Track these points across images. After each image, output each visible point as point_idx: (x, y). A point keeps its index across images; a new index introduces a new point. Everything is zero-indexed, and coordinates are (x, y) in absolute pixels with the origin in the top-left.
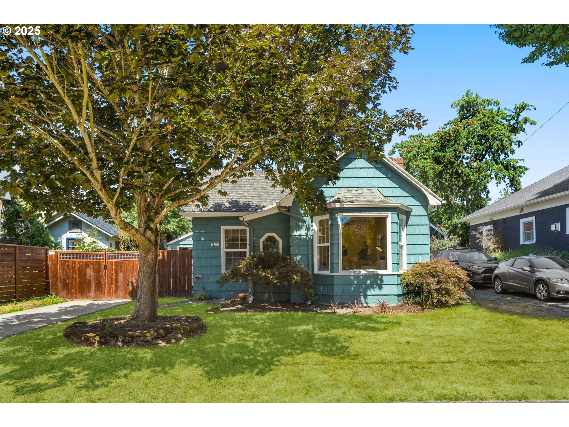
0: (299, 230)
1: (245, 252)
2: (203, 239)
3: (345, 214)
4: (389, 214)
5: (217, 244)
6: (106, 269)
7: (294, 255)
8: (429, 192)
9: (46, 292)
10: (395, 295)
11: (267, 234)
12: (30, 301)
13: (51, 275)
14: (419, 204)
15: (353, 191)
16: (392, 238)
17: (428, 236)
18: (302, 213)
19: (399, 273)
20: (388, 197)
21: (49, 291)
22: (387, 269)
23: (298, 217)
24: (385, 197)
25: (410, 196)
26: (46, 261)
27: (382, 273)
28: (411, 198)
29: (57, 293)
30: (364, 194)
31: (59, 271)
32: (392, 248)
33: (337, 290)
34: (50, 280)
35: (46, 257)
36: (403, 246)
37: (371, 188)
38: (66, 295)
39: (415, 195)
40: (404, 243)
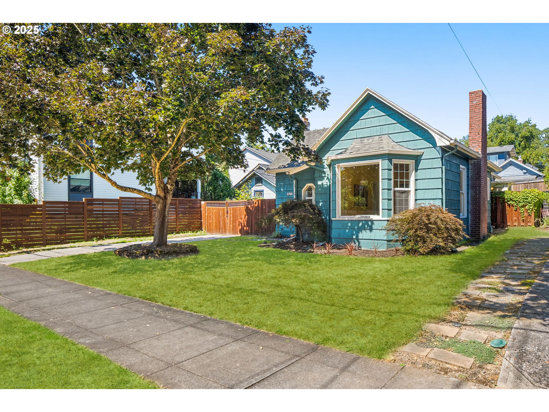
0: (322, 180)
1: (311, 200)
2: (282, 190)
3: (341, 164)
4: (380, 161)
5: (291, 194)
6: (227, 213)
7: (317, 202)
8: (436, 133)
9: (200, 228)
10: (384, 240)
11: (307, 185)
12: (185, 234)
13: (203, 217)
14: (431, 146)
15: (366, 140)
16: (382, 184)
17: (441, 179)
18: (324, 166)
19: (389, 219)
20: (398, 142)
21: (202, 227)
22: (379, 215)
23: (321, 169)
24: (396, 143)
25: (421, 138)
26: (201, 208)
27: (374, 219)
28: (423, 140)
29: (205, 229)
30: (373, 142)
31: (207, 215)
32: (382, 195)
33: (334, 233)
34: (202, 221)
35: (201, 205)
36: (410, 191)
37: (382, 136)
38: (209, 231)
39: (426, 137)
40: (412, 188)
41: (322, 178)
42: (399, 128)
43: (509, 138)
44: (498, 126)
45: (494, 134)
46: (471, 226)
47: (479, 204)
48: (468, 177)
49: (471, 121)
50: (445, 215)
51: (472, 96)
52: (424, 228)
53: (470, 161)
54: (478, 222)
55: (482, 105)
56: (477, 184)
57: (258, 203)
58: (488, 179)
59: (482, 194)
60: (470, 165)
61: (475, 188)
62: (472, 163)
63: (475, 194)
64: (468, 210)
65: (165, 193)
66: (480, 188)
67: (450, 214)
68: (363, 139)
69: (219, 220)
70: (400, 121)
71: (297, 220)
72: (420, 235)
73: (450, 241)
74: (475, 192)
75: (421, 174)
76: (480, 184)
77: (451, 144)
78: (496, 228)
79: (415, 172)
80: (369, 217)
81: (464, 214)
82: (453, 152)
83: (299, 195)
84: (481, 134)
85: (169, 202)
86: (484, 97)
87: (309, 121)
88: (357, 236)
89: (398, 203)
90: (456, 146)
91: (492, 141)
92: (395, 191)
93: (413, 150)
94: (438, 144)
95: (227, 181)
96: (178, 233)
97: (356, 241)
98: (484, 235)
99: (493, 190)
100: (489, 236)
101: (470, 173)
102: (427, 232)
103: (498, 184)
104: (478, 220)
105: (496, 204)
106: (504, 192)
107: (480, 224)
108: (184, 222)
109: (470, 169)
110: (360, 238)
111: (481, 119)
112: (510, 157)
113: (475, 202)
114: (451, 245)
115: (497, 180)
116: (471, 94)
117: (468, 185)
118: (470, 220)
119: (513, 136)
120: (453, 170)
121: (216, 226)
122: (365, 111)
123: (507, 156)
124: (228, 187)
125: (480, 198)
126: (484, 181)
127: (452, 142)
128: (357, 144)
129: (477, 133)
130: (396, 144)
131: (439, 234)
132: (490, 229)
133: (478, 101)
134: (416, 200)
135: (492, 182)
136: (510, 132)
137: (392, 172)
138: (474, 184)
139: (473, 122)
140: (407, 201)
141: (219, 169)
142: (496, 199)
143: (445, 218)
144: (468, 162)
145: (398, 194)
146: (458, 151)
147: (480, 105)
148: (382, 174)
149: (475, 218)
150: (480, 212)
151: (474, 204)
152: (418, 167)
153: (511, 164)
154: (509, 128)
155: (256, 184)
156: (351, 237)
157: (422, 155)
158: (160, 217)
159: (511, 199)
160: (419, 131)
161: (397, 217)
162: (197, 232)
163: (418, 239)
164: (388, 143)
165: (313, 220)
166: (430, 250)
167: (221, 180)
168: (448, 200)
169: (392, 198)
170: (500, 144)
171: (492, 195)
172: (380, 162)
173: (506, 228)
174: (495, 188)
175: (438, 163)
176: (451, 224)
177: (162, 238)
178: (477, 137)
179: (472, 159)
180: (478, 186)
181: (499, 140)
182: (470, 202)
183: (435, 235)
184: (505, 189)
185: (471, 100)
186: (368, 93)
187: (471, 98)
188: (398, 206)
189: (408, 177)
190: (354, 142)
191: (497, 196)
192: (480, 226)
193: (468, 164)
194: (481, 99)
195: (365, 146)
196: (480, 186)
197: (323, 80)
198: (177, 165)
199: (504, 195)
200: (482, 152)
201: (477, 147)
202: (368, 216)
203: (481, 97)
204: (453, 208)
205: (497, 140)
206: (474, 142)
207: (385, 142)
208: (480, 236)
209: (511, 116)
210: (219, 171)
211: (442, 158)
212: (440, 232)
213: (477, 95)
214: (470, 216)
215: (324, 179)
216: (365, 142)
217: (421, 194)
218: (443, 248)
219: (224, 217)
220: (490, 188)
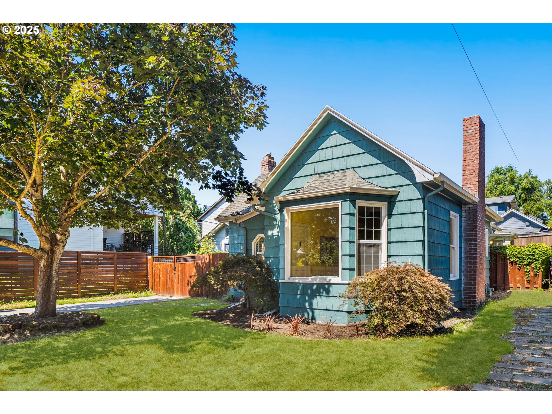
0: (273, 230)
2: (236, 243)
3: (291, 208)
6: (175, 270)
7: (267, 258)
8: (415, 164)
9: (146, 288)
10: (344, 311)
11: (258, 235)
12: (126, 295)
13: (149, 275)
14: (409, 183)
15: (325, 177)
16: (343, 235)
17: (422, 228)
18: (275, 210)
19: (350, 282)
20: (367, 178)
21: (148, 287)
22: (338, 276)
23: (270, 215)
24: (364, 179)
25: (397, 173)
26: (147, 263)
27: (332, 282)
28: (398, 175)
29: (152, 289)
30: (334, 179)
31: (153, 272)
32: (343, 249)
33: (282, 301)
34: (149, 279)
35: (147, 260)
36: (381, 244)
37: (347, 170)
38: (157, 291)
39: (403, 171)
40: (383, 240)
41: (272, 227)
42: (368, 159)
43: (509, 190)
44: (497, 177)
45: (493, 186)
46: (464, 290)
47: (474, 262)
48: (460, 226)
49: (465, 155)
50: (425, 279)
51: (466, 124)
52: (395, 297)
53: (463, 206)
54: (472, 285)
55: (480, 135)
56: (472, 236)
57: (209, 259)
58: (487, 230)
59: (479, 249)
60: (463, 211)
61: (470, 241)
62: (467, 208)
63: (470, 249)
64: (460, 269)
65: (52, 245)
66: (476, 241)
67: (432, 277)
68: (322, 175)
69: (166, 279)
70: (369, 150)
71: (233, 282)
72: (389, 307)
73: (432, 316)
74: (469, 246)
75: (395, 221)
76: (476, 236)
77: (435, 179)
78: (496, 290)
79: (388, 218)
80: (326, 279)
81: (454, 275)
82: (438, 191)
83: (249, 248)
84: (477, 172)
85: (59, 257)
86: (482, 126)
87: (275, 161)
88: (311, 304)
89: (363, 260)
90: (443, 182)
91: (491, 193)
92: (359, 245)
93: (386, 188)
94: (418, 180)
95: (191, 232)
96: (117, 293)
97: (309, 310)
98: (481, 302)
99: (493, 244)
100: (486, 302)
101: (463, 221)
102: (399, 304)
103: (497, 237)
104: (474, 283)
105: (496, 261)
106: (505, 247)
107: (476, 288)
108: (126, 281)
109: (463, 216)
110: (314, 307)
111: (478, 152)
112: (510, 208)
113: (470, 259)
114: (433, 322)
115: (497, 232)
116: (465, 122)
117: (461, 237)
118: (463, 282)
119: (513, 188)
120: (440, 217)
121: (164, 285)
122: (325, 138)
123: (508, 208)
124: (192, 239)
125: (476, 254)
126: (482, 233)
127: (436, 176)
128: (314, 182)
129: (473, 171)
130: (364, 181)
131: (416, 305)
132: (489, 293)
133: (474, 130)
134: (389, 257)
135: (491, 235)
136: (510, 184)
137: (356, 218)
138: (468, 236)
139: (468, 157)
140: (377, 258)
141: (181, 218)
142: (496, 256)
143: (425, 282)
144: (461, 207)
145: (364, 249)
146: (445, 191)
147: (476, 135)
148: (344, 221)
149: (470, 280)
150: (476, 272)
151: (468, 262)
152: (392, 212)
153: (512, 215)
154: (509, 179)
155: (226, 236)
156: (302, 306)
157: (397, 196)
158: (44, 278)
159: (514, 256)
160: (393, 162)
161: (362, 280)
162: (141, 293)
163: (387, 313)
164: (353, 179)
165: (257, 282)
166: (403, 329)
167: (183, 231)
168: (432, 257)
169: (356, 253)
170: (500, 195)
171: (491, 250)
172: (340, 204)
173: (508, 291)
174: (494, 242)
175: (418, 206)
176: (432, 292)
177: (46, 305)
178: (472, 176)
179: (467, 203)
180: (474, 239)
181: (498, 192)
182: (463, 259)
183: (411, 307)
184: (507, 243)
185: (465, 129)
186: (328, 113)
187: (466, 127)
188: (364, 265)
189: (378, 225)
190: (310, 179)
191: (497, 251)
192: (475, 291)
193: (462, 210)
194: (478, 126)
195: (324, 184)
196: (476, 239)
197: (264, 91)
198: (72, 207)
199: (505, 251)
200: (478, 194)
201: (473, 188)
202: (325, 277)
203: (478, 124)
204: (440, 267)
205: (497, 192)
206: (469, 182)
207: (348, 178)
208: (475, 303)
209: (511, 167)
210: (182, 221)
211: (423, 199)
212: (418, 304)
213: (472, 123)
214: (463, 278)
215: (275, 228)
216: (324, 178)
217: (395, 249)
218: (422, 326)
219: (171, 274)
220: (489, 241)
